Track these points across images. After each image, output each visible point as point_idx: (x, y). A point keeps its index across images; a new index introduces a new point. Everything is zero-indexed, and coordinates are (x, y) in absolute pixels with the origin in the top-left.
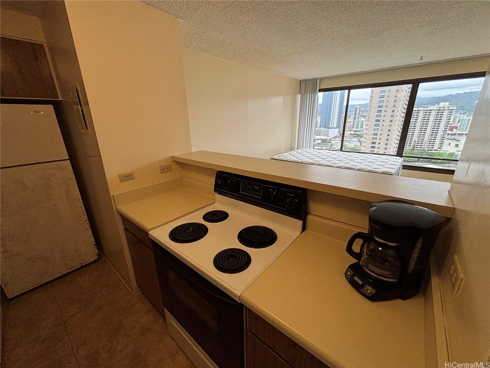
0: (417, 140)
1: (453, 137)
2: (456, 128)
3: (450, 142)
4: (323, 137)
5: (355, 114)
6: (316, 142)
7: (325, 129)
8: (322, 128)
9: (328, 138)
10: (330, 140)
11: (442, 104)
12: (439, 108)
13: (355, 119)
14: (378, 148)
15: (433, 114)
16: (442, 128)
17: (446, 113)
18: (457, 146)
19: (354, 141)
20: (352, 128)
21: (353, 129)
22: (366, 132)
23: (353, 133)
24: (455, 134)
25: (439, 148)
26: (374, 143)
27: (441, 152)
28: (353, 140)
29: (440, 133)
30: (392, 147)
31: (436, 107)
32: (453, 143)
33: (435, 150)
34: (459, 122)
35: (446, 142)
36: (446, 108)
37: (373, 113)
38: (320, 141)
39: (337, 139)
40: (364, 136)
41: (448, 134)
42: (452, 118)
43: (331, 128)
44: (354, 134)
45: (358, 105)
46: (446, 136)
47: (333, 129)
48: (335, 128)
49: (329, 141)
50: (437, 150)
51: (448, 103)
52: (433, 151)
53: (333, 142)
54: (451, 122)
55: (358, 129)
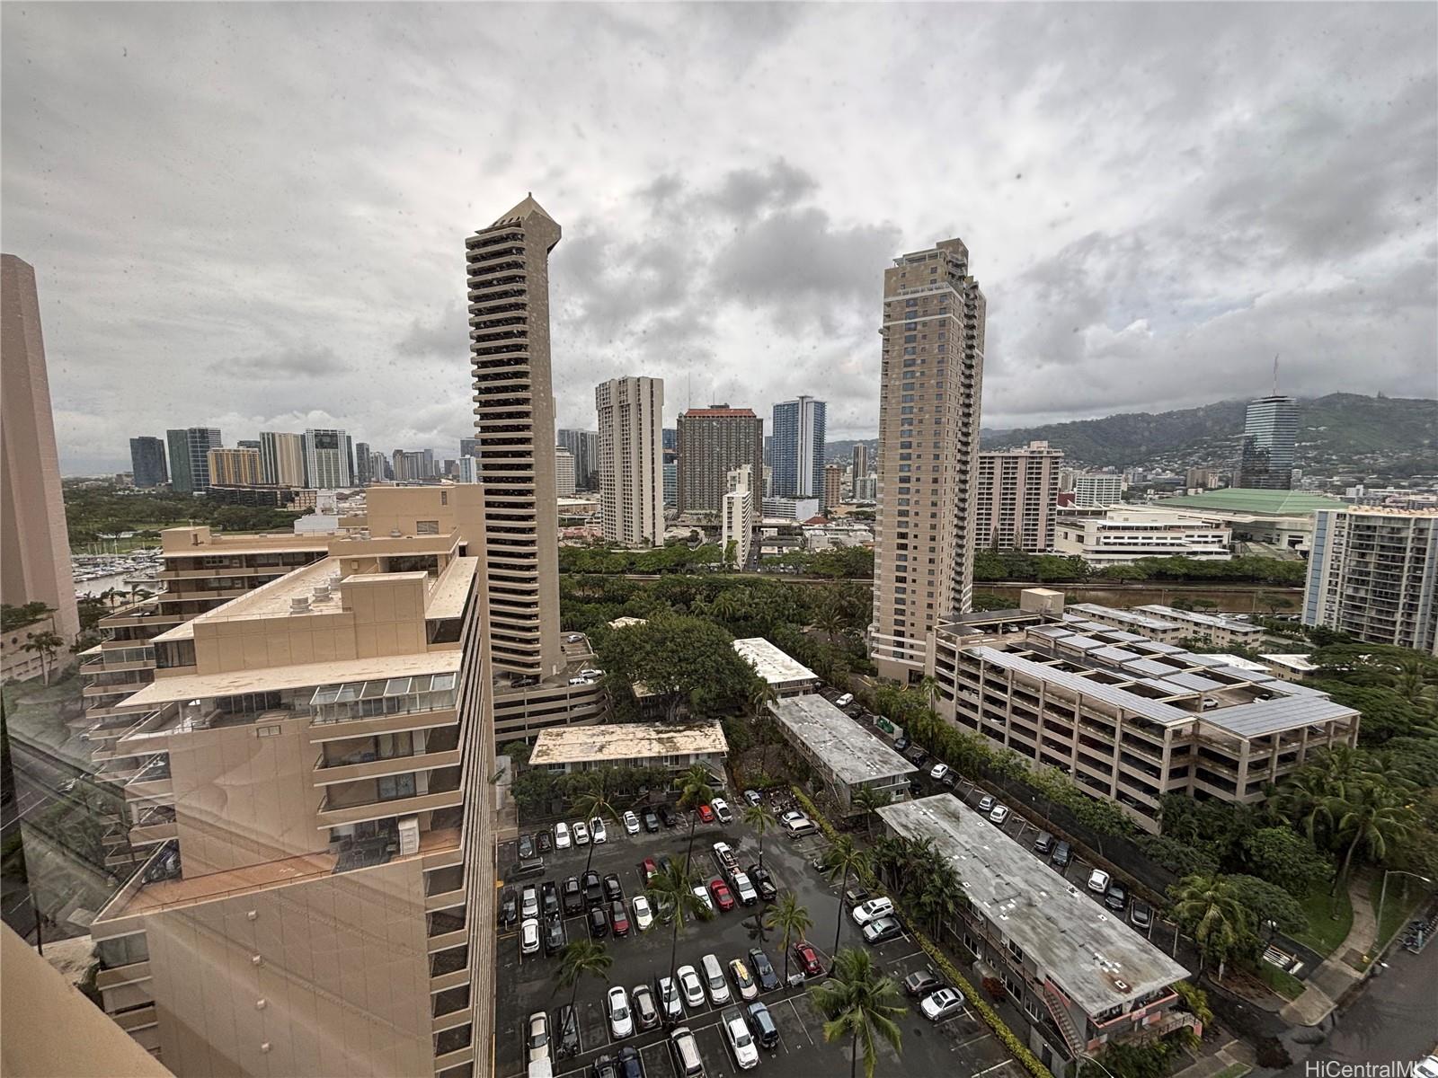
0: (999, 527)
1: (1071, 519)
2: (1072, 498)
3: (1066, 530)
4: (783, 522)
5: (856, 464)
6: (766, 535)
7: (784, 500)
8: (777, 498)
9: (795, 524)
10: (800, 527)
11: (1035, 445)
12: (1033, 452)
13: (855, 475)
14: (915, 548)
15: (1022, 465)
16: (1044, 500)
17: (1046, 464)
18: (1080, 539)
19: (860, 530)
20: (853, 497)
21: (855, 501)
22: (881, 507)
23: (854, 509)
24: (1072, 513)
25: (1049, 546)
26: (903, 536)
27: (1053, 554)
28: (855, 528)
29: (1043, 511)
30: (946, 546)
31: (1023, 451)
32: (1073, 534)
33: (1040, 551)
34: (1074, 486)
35: (1059, 531)
36: (1045, 454)
37: (893, 461)
38: (773, 532)
39: (816, 526)
40: (878, 517)
41: (1060, 513)
42: (1060, 476)
43: (802, 498)
44: (857, 513)
45: (861, 441)
46: (1055, 517)
47: (806, 501)
48: (809, 498)
49: (798, 531)
50: (1044, 551)
51: (1045, 443)
52: (1037, 554)
53: (807, 534)
54: (1059, 486)
55: (866, 502)
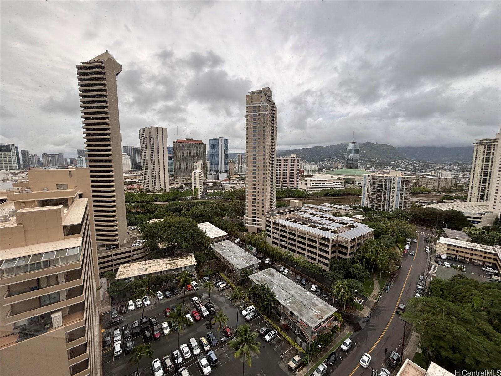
0: (283, 181)
1: (303, 178)
2: (303, 171)
3: (302, 182)
4: (214, 181)
5: (239, 161)
6: (209, 186)
7: (214, 173)
8: (212, 173)
9: (219, 182)
10: (221, 183)
11: (293, 155)
12: (292, 158)
13: (239, 165)
14: (258, 188)
15: (289, 161)
16: (295, 172)
17: (296, 161)
18: (306, 184)
19: (241, 183)
20: (238, 172)
21: (239, 173)
22: (247, 175)
23: (238, 176)
24: (303, 176)
25: (297, 187)
26: (254, 185)
27: (298, 189)
28: (239, 182)
29: (295, 176)
30: (267, 188)
31: (289, 157)
32: (304, 182)
33: (295, 188)
34: (304, 168)
35: (300, 182)
36: (295, 158)
37: (251, 160)
38: (211, 185)
39: (226, 182)
40: (246, 179)
41: (300, 176)
42: (300, 165)
43: (220, 172)
44: (240, 177)
45: (240, 153)
46: (299, 178)
47: (222, 173)
48: (223, 172)
49: (220, 184)
50: (296, 188)
51: (295, 155)
52: (294, 189)
53: (223, 185)
54: (299, 168)
55: (243, 173)
